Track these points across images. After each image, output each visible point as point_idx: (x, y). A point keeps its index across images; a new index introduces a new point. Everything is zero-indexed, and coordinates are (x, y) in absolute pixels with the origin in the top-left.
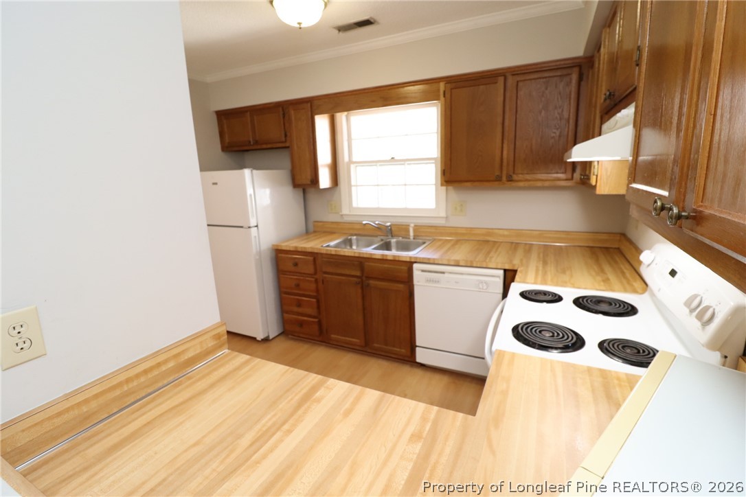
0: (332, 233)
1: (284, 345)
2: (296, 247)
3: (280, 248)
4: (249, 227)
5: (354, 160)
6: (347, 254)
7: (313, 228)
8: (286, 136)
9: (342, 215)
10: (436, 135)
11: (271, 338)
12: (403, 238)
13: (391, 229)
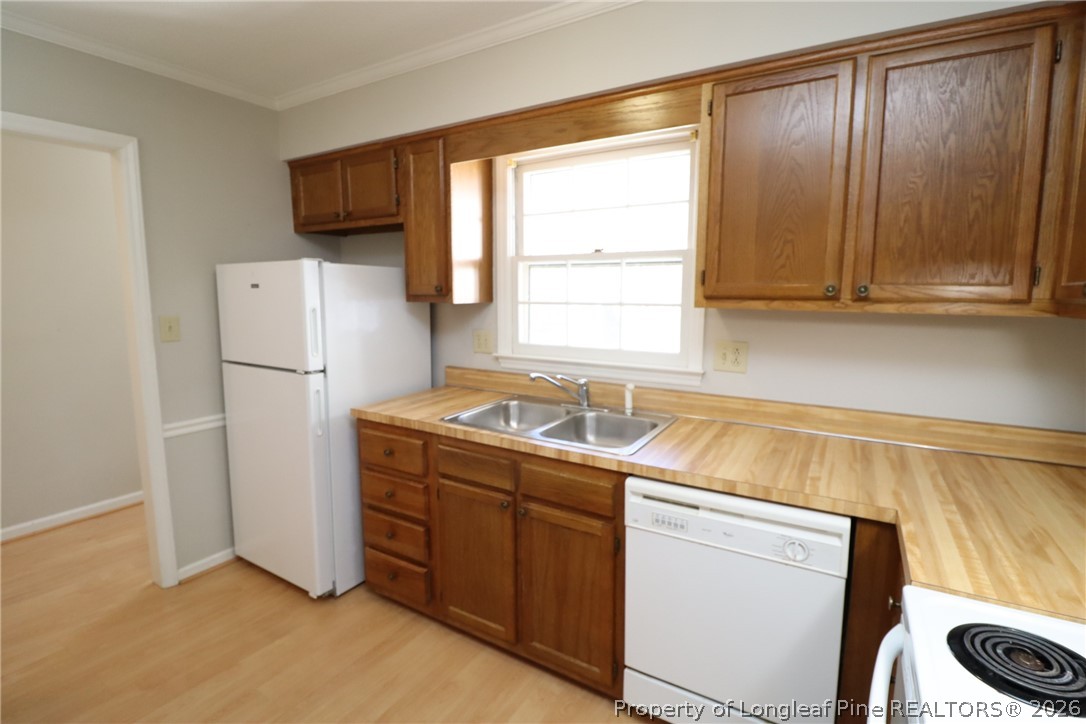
0: (479, 390)
1: (363, 612)
2: (392, 418)
3: (364, 417)
4: (306, 373)
5: (526, 252)
6: (486, 441)
7: (444, 382)
8: (398, 203)
9: (497, 358)
10: (686, 206)
11: (338, 593)
12: (611, 410)
13: (587, 391)
